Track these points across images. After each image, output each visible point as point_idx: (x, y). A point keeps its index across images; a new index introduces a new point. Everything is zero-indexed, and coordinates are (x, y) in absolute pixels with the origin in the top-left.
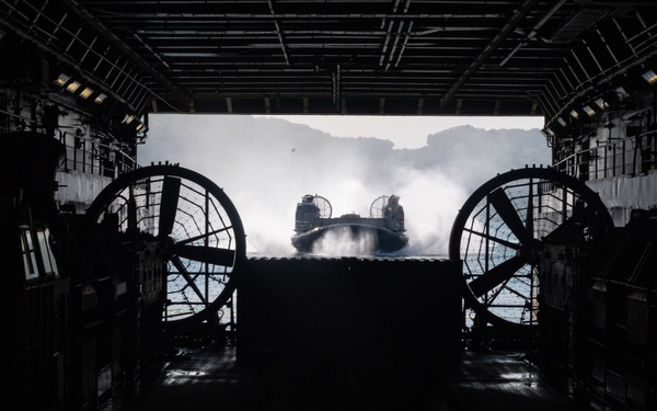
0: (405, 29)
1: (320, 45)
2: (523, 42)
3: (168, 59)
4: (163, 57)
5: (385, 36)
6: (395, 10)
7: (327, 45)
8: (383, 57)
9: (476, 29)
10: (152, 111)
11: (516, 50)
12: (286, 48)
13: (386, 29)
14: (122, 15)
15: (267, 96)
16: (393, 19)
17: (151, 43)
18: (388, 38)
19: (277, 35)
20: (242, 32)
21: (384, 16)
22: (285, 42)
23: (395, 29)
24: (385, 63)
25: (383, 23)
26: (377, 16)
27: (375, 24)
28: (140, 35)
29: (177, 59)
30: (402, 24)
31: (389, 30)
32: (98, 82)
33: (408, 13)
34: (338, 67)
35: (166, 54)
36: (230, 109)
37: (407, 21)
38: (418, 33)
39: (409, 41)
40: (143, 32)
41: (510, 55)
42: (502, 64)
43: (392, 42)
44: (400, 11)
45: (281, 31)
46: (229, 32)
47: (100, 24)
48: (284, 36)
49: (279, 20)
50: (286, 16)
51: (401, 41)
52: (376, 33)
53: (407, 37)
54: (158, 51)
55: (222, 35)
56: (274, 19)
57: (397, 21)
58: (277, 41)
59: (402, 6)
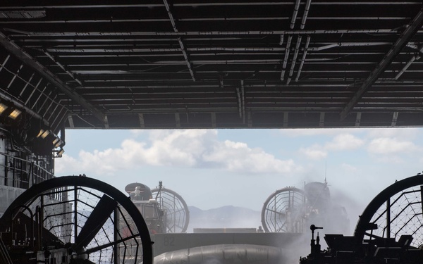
0: (303, 45)
2: (416, 56)
3: (80, 77)
4: (75, 75)
5: (284, 52)
6: (293, 27)
7: (230, 62)
8: (283, 72)
9: (371, 44)
10: (68, 126)
11: (409, 64)
12: (192, 65)
13: (284, 45)
14: (32, 34)
15: (177, 111)
16: (291, 35)
18: (287, 54)
19: (181, 52)
21: (282, 32)
22: (190, 59)
23: (293, 45)
24: (287, 76)
25: (282, 40)
26: (275, 32)
27: (274, 41)
28: (51, 54)
29: (89, 76)
30: (300, 40)
31: (288, 46)
32: (12, 98)
33: (305, 29)
34: (242, 82)
35: (78, 72)
36: (142, 120)
37: (305, 37)
38: (315, 49)
39: (307, 57)
40: (54, 50)
41: (405, 69)
42: (397, 77)
43: (291, 57)
44: (297, 27)
45: (185, 49)
46: (135, 50)
47: (12, 43)
48: (188, 53)
49: (182, 37)
50: (189, 33)
51: (300, 57)
52: (275, 49)
53: (306, 53)
54: (70, 69)
55: (129, 53)
56: (178, 36)
57: (295, 37)
58: (182, 58)
59: (299, 22)
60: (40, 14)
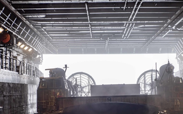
0: (132, 26)
1: (103, 32)
2: (171, 29)
3: (52, 37)
4: (50, 36)
5: (125, 28)
6: (129, 20)
7: (105, 31)
8: (124, 35)
9: (155, 26)
10: (44, 53)
11: (168, 32)
12: (92, 32)
13: (125, 26)
14: (39, 23)
15: (83, 48)
16: (128, 23)
17: (47, 31)
19: (89, 28)
20: (78, 28)
21: (126, 22)
22: (92, 30)
23: (129, 26)
24: (125, 36)
25: (125, 24)
26: (123, 22)
27: (122, 25)
28: (44, 29)
29: (55, 36)
30: (131, 24)
31: (127, 26)
33: (133, 21)
34: (108, 38)
35: (51, 35)
36: (70, 52)
37: (133, 24)
38: (136, 27)
39: (133, 30)
40: (45, 28)
41: (166, 34)
42: (163, 37)
43: (127, 30)
45: (91, 27)
46: (73, 28)
47: (31, 25)
49: (91, 24)
50: (93, 22)
51: (130, 30)
52: (122, 27)
53: (132, 29)
54: (48, 34)
55: (71, 29)
56: (89, 23)
57: (129, 24)
58: (89, 30)
59: (132, 19)
60: (44, 16)
